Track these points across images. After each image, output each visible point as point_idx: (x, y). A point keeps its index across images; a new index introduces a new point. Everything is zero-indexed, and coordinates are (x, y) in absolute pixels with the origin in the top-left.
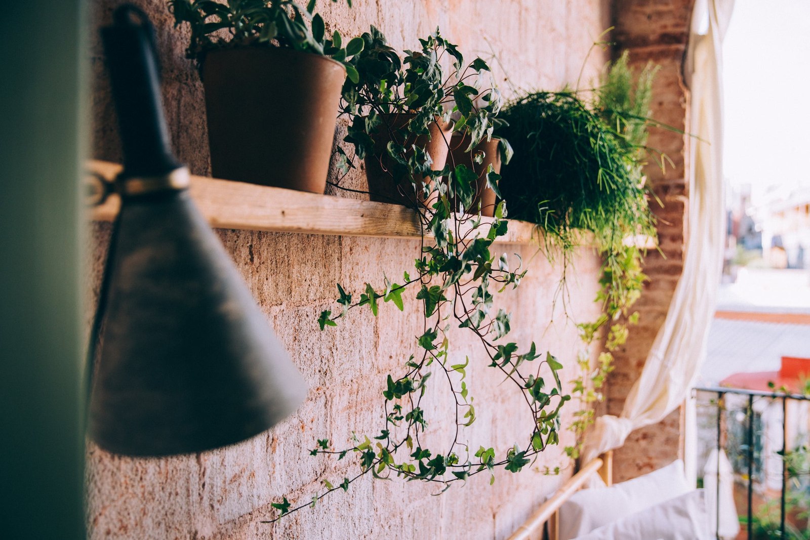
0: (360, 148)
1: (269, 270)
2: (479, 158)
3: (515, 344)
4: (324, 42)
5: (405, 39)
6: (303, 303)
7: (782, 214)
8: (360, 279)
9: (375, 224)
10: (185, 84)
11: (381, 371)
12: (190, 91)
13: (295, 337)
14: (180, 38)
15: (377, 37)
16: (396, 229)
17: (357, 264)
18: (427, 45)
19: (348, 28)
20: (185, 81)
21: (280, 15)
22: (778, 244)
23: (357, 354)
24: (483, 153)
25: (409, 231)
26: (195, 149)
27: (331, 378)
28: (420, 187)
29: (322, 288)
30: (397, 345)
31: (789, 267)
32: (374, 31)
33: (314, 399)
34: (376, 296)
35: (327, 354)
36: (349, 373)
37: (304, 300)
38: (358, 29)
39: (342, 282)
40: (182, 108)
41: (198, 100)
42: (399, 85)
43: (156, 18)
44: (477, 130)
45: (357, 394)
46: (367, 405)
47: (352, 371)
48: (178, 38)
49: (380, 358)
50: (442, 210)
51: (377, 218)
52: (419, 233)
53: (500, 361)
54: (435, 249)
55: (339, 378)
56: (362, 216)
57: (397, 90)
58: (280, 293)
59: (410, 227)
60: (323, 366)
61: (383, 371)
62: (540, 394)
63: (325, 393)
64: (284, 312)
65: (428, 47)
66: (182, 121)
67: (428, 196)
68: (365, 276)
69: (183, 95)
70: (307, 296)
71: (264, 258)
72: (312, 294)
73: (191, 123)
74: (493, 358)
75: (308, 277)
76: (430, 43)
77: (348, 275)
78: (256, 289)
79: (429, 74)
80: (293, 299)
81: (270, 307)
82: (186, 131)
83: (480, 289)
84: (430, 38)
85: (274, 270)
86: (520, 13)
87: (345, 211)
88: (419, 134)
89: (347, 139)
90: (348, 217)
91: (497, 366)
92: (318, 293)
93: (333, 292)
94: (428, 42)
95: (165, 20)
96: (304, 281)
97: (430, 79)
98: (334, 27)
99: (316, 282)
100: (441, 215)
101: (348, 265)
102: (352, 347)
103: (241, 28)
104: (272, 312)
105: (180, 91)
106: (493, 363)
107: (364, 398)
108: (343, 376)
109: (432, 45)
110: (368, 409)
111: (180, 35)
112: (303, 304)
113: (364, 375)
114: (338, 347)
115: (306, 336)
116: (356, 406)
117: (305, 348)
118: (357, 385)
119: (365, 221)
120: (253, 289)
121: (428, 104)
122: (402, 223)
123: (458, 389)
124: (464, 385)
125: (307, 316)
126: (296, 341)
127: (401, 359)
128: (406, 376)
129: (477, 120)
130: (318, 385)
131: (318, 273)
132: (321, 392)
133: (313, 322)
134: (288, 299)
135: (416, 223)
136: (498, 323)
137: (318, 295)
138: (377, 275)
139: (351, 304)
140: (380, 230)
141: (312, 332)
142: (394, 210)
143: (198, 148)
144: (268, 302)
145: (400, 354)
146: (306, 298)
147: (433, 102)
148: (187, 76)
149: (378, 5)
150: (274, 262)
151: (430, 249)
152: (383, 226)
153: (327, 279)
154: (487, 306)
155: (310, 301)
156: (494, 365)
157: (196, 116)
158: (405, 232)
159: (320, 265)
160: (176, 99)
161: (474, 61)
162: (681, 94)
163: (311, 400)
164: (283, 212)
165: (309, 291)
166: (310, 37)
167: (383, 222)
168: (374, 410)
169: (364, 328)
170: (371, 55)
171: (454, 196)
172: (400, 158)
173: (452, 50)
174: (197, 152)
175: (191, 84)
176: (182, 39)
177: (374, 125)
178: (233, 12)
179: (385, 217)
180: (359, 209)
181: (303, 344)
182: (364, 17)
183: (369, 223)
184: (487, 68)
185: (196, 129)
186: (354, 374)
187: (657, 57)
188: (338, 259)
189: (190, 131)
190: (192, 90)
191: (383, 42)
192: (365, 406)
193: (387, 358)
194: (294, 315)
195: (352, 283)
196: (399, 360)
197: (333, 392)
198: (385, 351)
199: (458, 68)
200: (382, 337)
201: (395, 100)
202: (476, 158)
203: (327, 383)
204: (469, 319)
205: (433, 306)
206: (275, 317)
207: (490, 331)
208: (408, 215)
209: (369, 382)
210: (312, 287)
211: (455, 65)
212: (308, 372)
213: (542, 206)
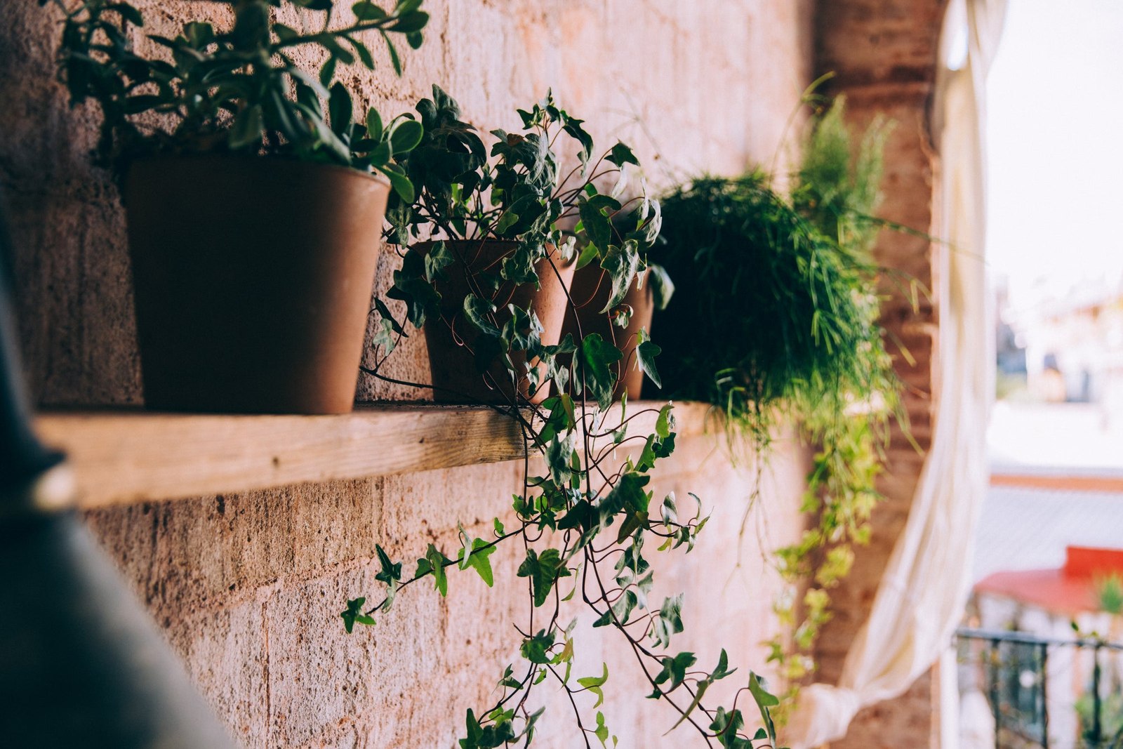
0: (415, 309)
1: (253, 524)
2: (623, 318)
3: (693, 654)
4: (352, 130)
5: (490, 97)
6: (315, 572)
7: (1056, 319)
8: (415, 516)
9: (443, 452)
10: (93, 203)
11: (452, 669)
12: (103, 216)
13: (301, 635)
14: (83, 121)
15: (444, 106)
16: (481, 455)
17: (410, 490)
18: (532, 119)
19: (393, 84)
20: (94, 199)
21: (269, 95)
22: (1051, 364)
23: (411, 647)
24: (629, 310)
25: (503, 452)
26: (113, 321)
27: (364, 698)
28: (521, 372)
29: (348, 542)
30: (478, 619)
31: (1069, 400)
32: (438, 96)
33: (334, 740)
34: (447, 562)
35: (359, 655)
36: (397, 682)
37: (317, 567)
38: (409, 84)
39: (384, 525)
40: (88, 249)
41: (119, 231)
42: (483, 189)
43: (36, 85)
44: (621, 276)
45: (411, 717)
46: (428, 733)
47: (403, 678)
48: (79, 120)
49: (450, 647)
50: (560, 414)
51: (448, 440)
52: (520, 454)
53: (665, 686)
54: (548, 479)
55: (380, 693)
56: (421, 442)
57: (479, 196)
58: (273, 562)
59: (506, 446)
60: (351, 678)
61: (456, 670)
62: (735, 740)
63: (353, 726)
64: (281, 594)
65: (532, 123)
66: (88, 272)
67: (536, 389)
68: (423, 510)
69: (90, 223)
70: (322, 560)
71: (243, 503)
72: (330, 555)
73: (104, 274)
74: (654, 680)
75: (324, 525)
76: (535, 116)
77: (394, 511)
78: (229, 561)
79: (536, 175)
80: (296, 569)
81: (256, 589)
82: (96, 290)
83: (629, 553)
84: (536, 108)
85: (262, 522)
86: (675, 41)
87: (391, 437)
88: (519, 282)
89: (392, 293)
90: (395, 449)
91: (662, 696)
92: (341, 552)
93: (368, 546)
94: (532, 116)
95: (55, 89)
96: (316, 533)
97: (537, 184)
98: (369, 84)
99: (338, 531)
100: (560, 421)
101: (393, 494)
102: (401, 636)
103: (197, 106)
104: (258, 599)
105: (83, 218)
106: (654, 692)
107: (423, 721)
108: (386, 688)
109: (539, 120)
110: (430, 739)
111: (83, 115)
112: (314, 574)
113: (423, 681)
114: (376, 639)
115: (320, 630)
116: (409, 738)
117: (318, 651)
118: (411, 701)
119: (427, 449)
120: (223, 561)
121: (535, 228)
122: (491, 441)
123: (591, 724)
124: (600, 719)
125: (323, 594)
126: (303, 642)
127: (486, 642)
128: (500, 705)
129: (621, 260)
130: (343, 714)
131: (340, 516)
132: (347, 725)
133: (332, 604)
134: (288, 569)
135: (516, 437)
136: (663, 622)
137: (342, 554)
138: (444, 503)
139: (402, 580)
140: (454, 461)
141: (332, 621)
142: (478, 421)
143: (118, 319)
144: (251, 580)
145: (484, 635)
146: (319, 562)
147: (544, 224)
148: (97, 189)
149: (444, 41)
150: (262, 508)
151: (540, 481)
152: (458, 453)
153: (357, 524)
154: (643, 590)
155: (327, 567)
156: (657, 694)
157: (114, 260)
158: (497, 455)
159: (345, 502)
160: (76, 233)
161: (613, 149)
162: (925, 162)
163: (330, 743)
164: (276, 461)
165: (326, 549)
166: (325, 134)
167: (457, 446)
168: (440, 739)
169: (422, 599)
170: (435, 142)
171: (582, 392)
172: (486, 324)
173: (574, 128)
174: (117, 327)
175: (105, 203)
176: (87, 121)
177: (440, 264)
178: (182, 76)
179: (461, 437)
180: (416, 430)
181: (315, 645)
182: (420, 63)
183: (434, 452)
184: (634, 160)
185: (115, 284)
186: (405, 682)
187: (887, 103)
188: (376, 485)
189: (103, 289)
190: (106, 214)
191: (456, 116)
192: (423, 736)
193: (462, 645)
194: (298, 597)
195: (402, 523)
196: (482, 645)
197: (369, 721)
198: (458, 634)
199: (585, 159)
200: (453, 610)
201: (477, 213)
202: (618, 318)
203: (357, 707)
204: (611, 611)
205: (546, 586)
206: (264, 606)
207: (648, 632)
208: (502, 426)
209: (431, 692)
210: (331, 542)
211: (580, 155)
212: (326, 694)
213: (721, 377)
